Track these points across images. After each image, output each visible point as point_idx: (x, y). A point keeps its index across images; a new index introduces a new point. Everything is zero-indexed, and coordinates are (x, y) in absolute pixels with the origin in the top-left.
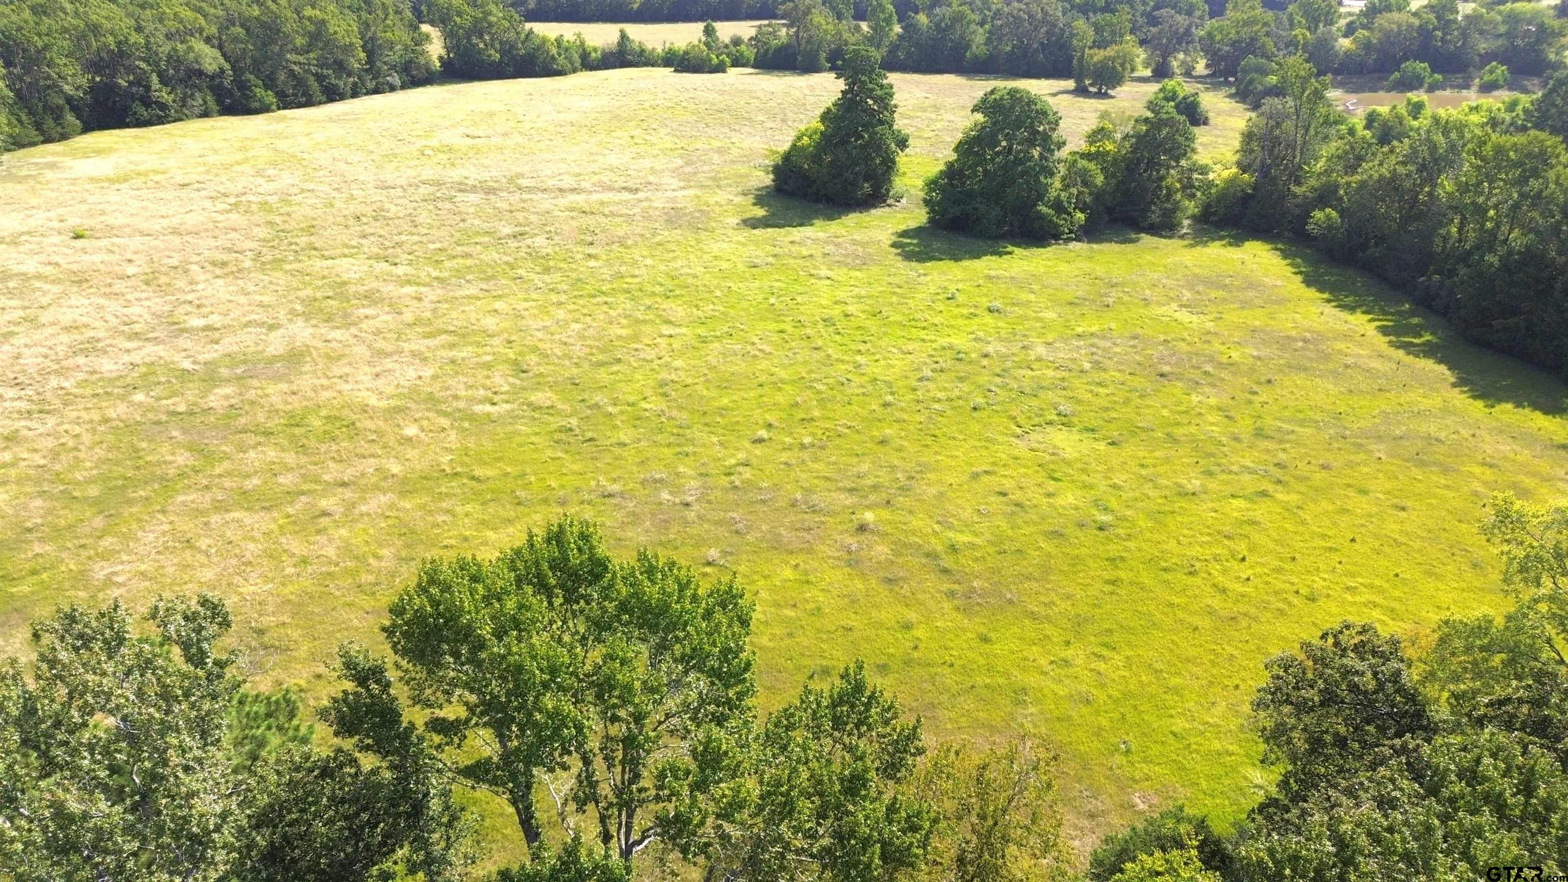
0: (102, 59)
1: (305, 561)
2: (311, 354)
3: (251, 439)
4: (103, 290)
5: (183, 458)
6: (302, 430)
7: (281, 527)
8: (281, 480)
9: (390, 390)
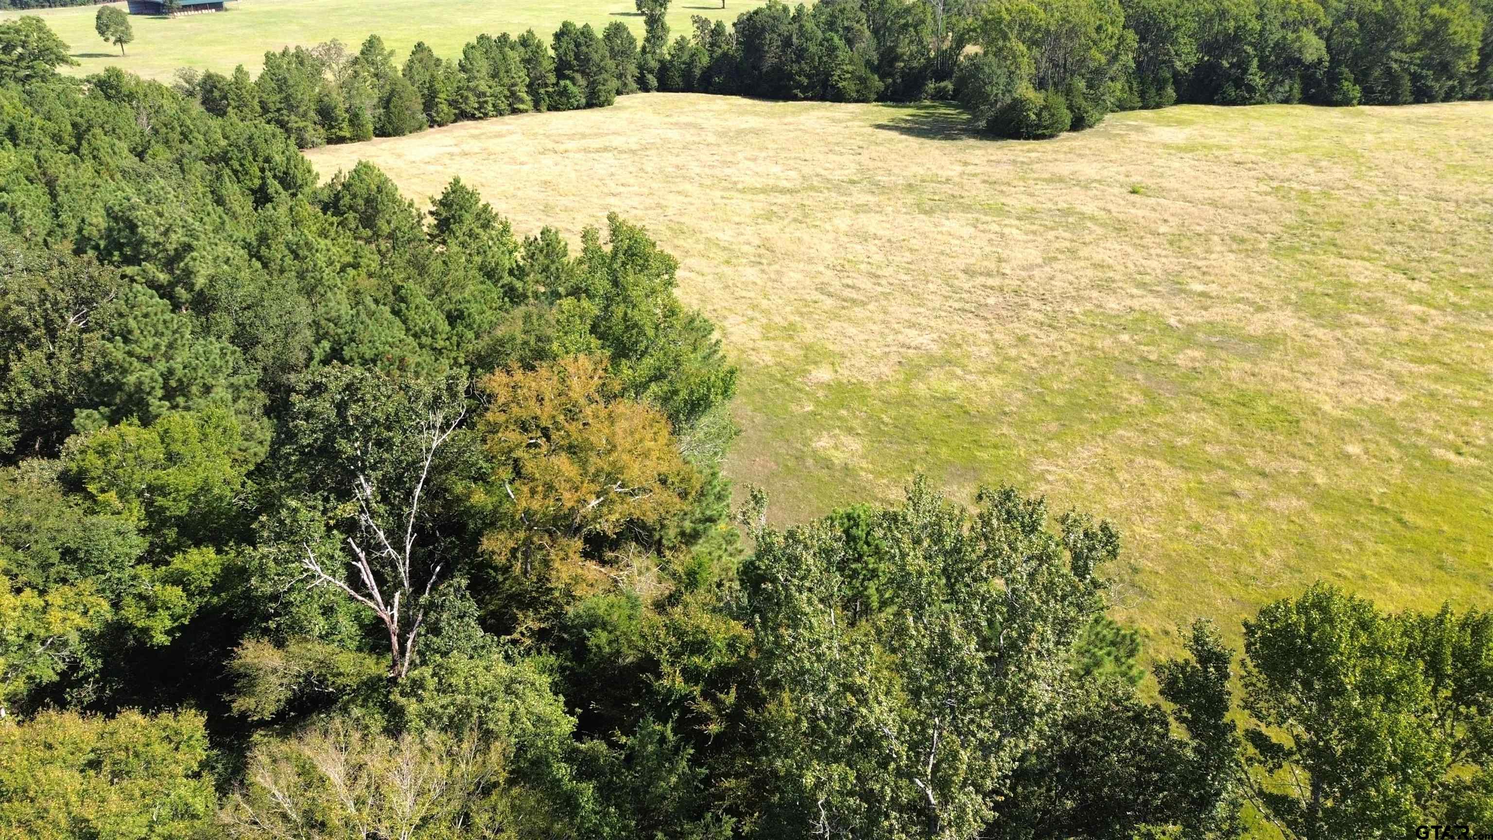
0: (1217, 41)
1: (1197, 528)
2: (1285, 344)
3: (1198, 403)
4: (1135, 240)
5: (1136, 400)
6: (1247, 411)
7: (1190, 489)
8: (1208, 448)
9: (1349, 401)
